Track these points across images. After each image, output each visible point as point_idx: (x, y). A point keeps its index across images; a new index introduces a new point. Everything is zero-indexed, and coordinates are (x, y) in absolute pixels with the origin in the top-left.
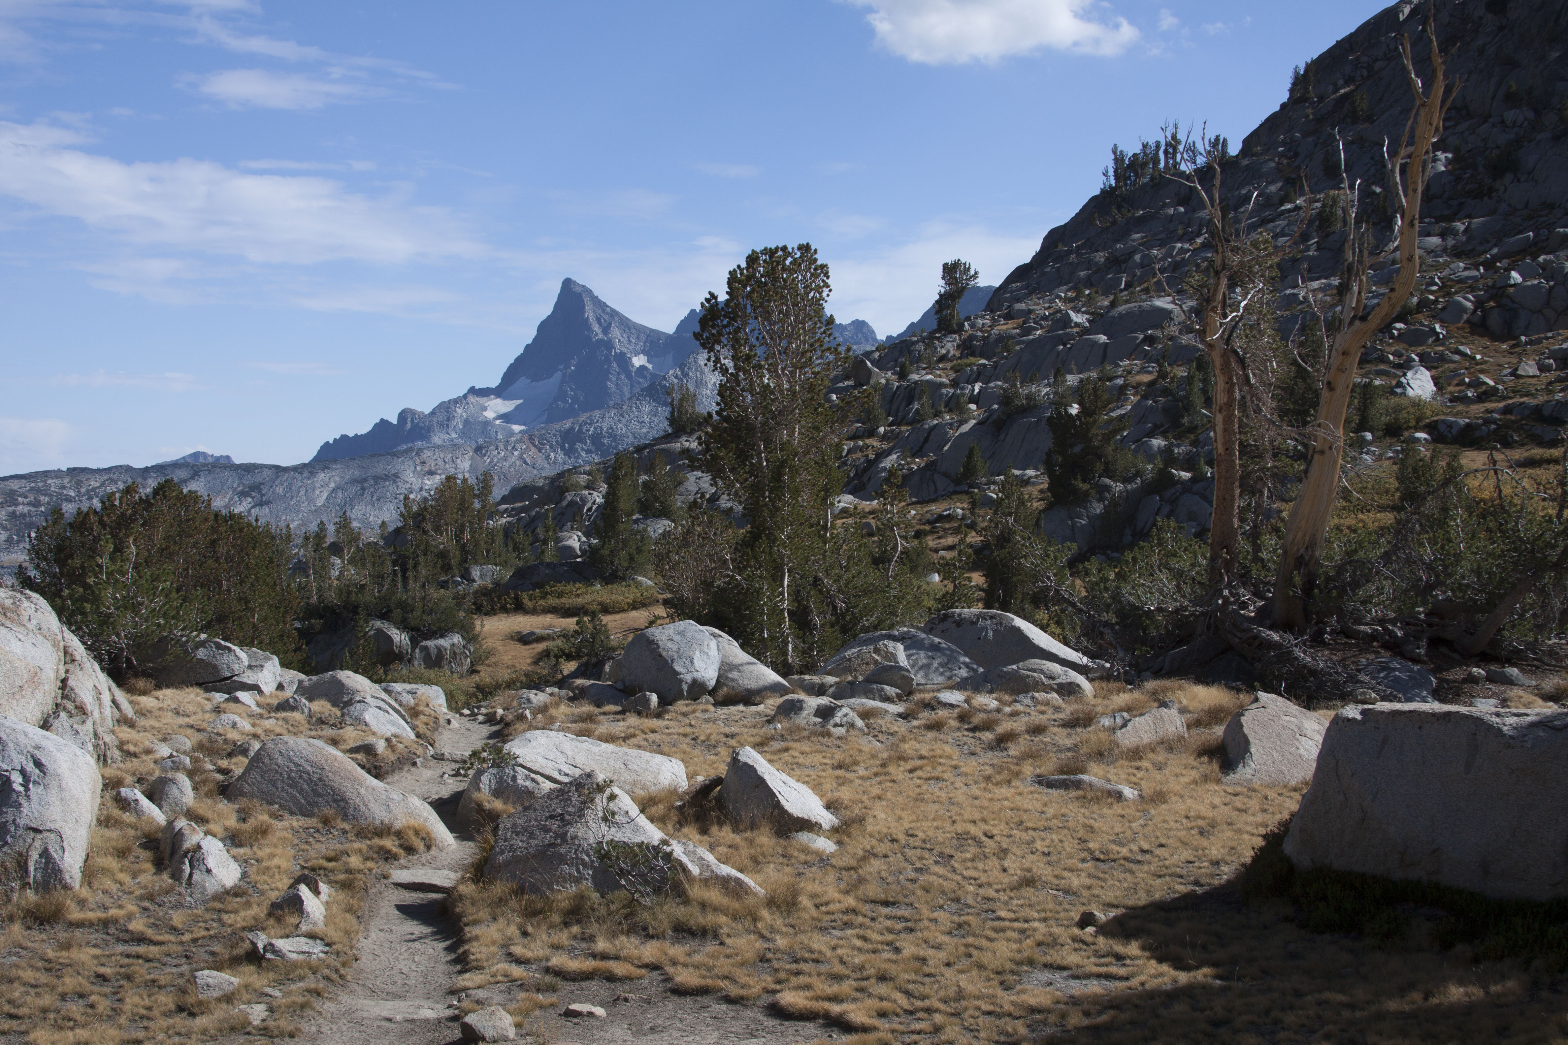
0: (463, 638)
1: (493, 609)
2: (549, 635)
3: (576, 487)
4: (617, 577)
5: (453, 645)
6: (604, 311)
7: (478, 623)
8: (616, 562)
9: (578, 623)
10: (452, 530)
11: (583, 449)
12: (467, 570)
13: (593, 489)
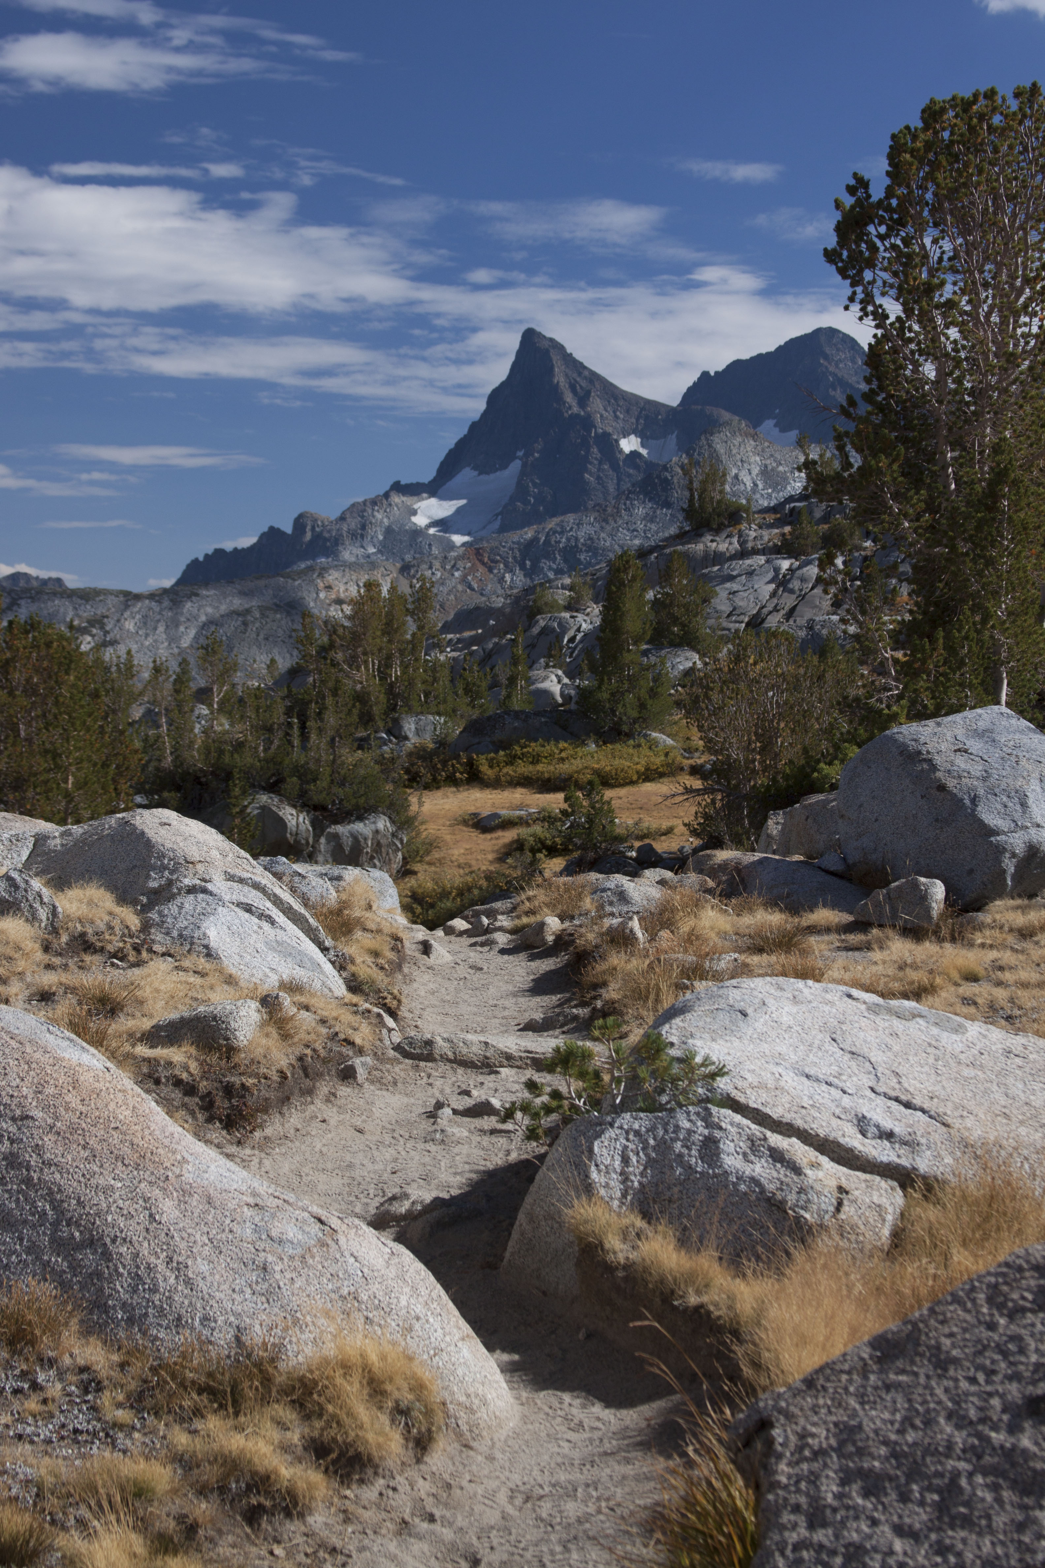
0: (393, 822)
1: (434, 779)
2: (520, 818)
3: (553, 606)
4: (619, 733)
5: (377, 832)
6: (580, 374)
7: (413, 800)
8: (620, 710)
9: (566, 800)
10: (374, 662)
11: (550, 568)
12: (396, 722)
13: (577, 611)
